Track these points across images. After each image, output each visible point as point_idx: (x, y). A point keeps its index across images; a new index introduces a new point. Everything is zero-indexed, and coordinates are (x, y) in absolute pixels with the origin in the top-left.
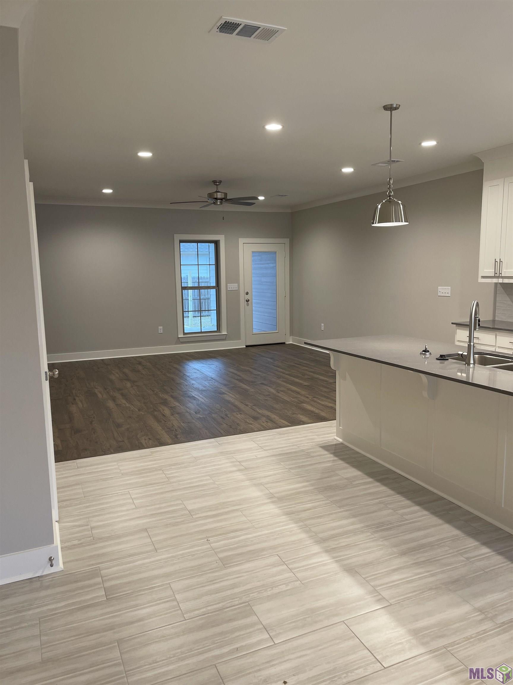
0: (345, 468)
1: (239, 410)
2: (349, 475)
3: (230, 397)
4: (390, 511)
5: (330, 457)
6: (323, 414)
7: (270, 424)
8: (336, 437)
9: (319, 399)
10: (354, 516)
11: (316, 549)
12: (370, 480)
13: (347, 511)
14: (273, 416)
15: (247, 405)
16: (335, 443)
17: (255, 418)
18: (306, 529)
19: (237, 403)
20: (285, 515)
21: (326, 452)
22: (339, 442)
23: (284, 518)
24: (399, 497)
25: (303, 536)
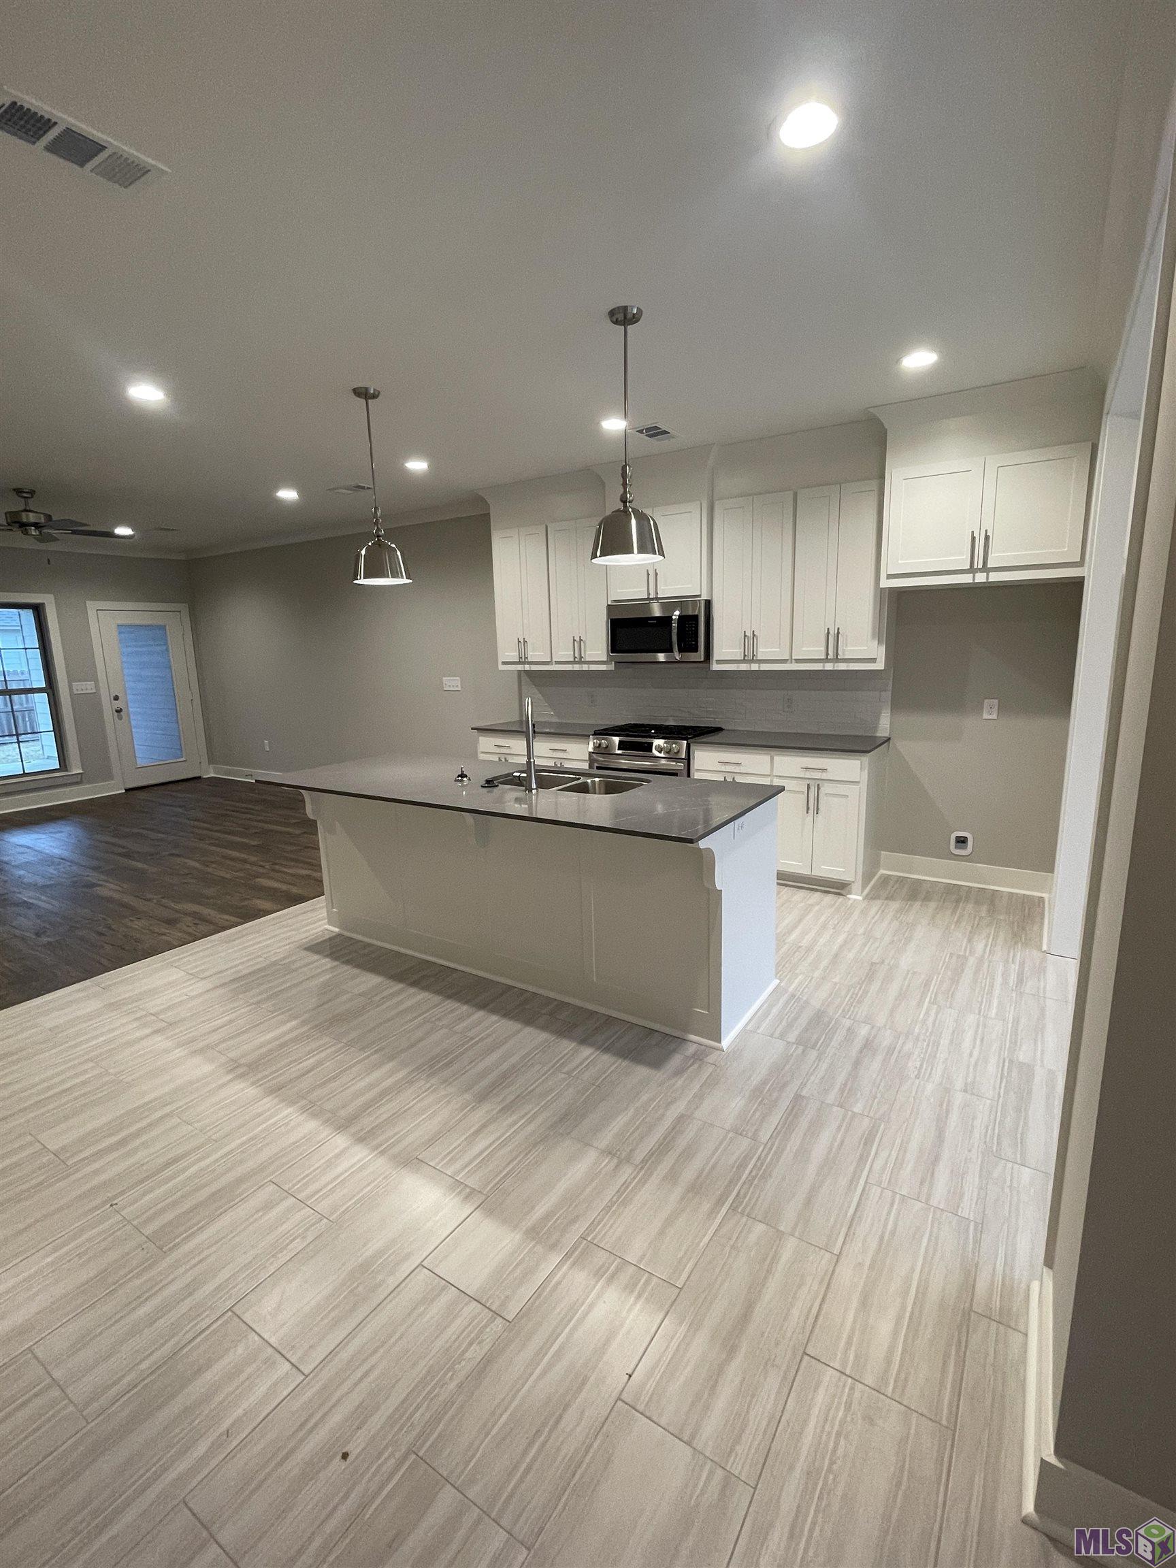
0: (353, 978)
1: (134, 911)
2: (363, 988)
3: (109, 889)
4: (445, 1031)
5: (327, 963)
6: (294, 890)
7: (203, 928)
8: (327, 927)
9: (285, 866)
10: (391, 1058)
11: (341, 1141)
12: (401, 986)
13: (376, 1052)
14: (206, 911)
15: (150, 900)
16: (327, 937)
17: (171, 922)
18: (313, 1110)
19: (127, 899)
20: (268, 1096)
21: (316, 957)
22: (334, 934)
23: (268, 1102)
24: (450, 1004)
25: (312, 1125)
